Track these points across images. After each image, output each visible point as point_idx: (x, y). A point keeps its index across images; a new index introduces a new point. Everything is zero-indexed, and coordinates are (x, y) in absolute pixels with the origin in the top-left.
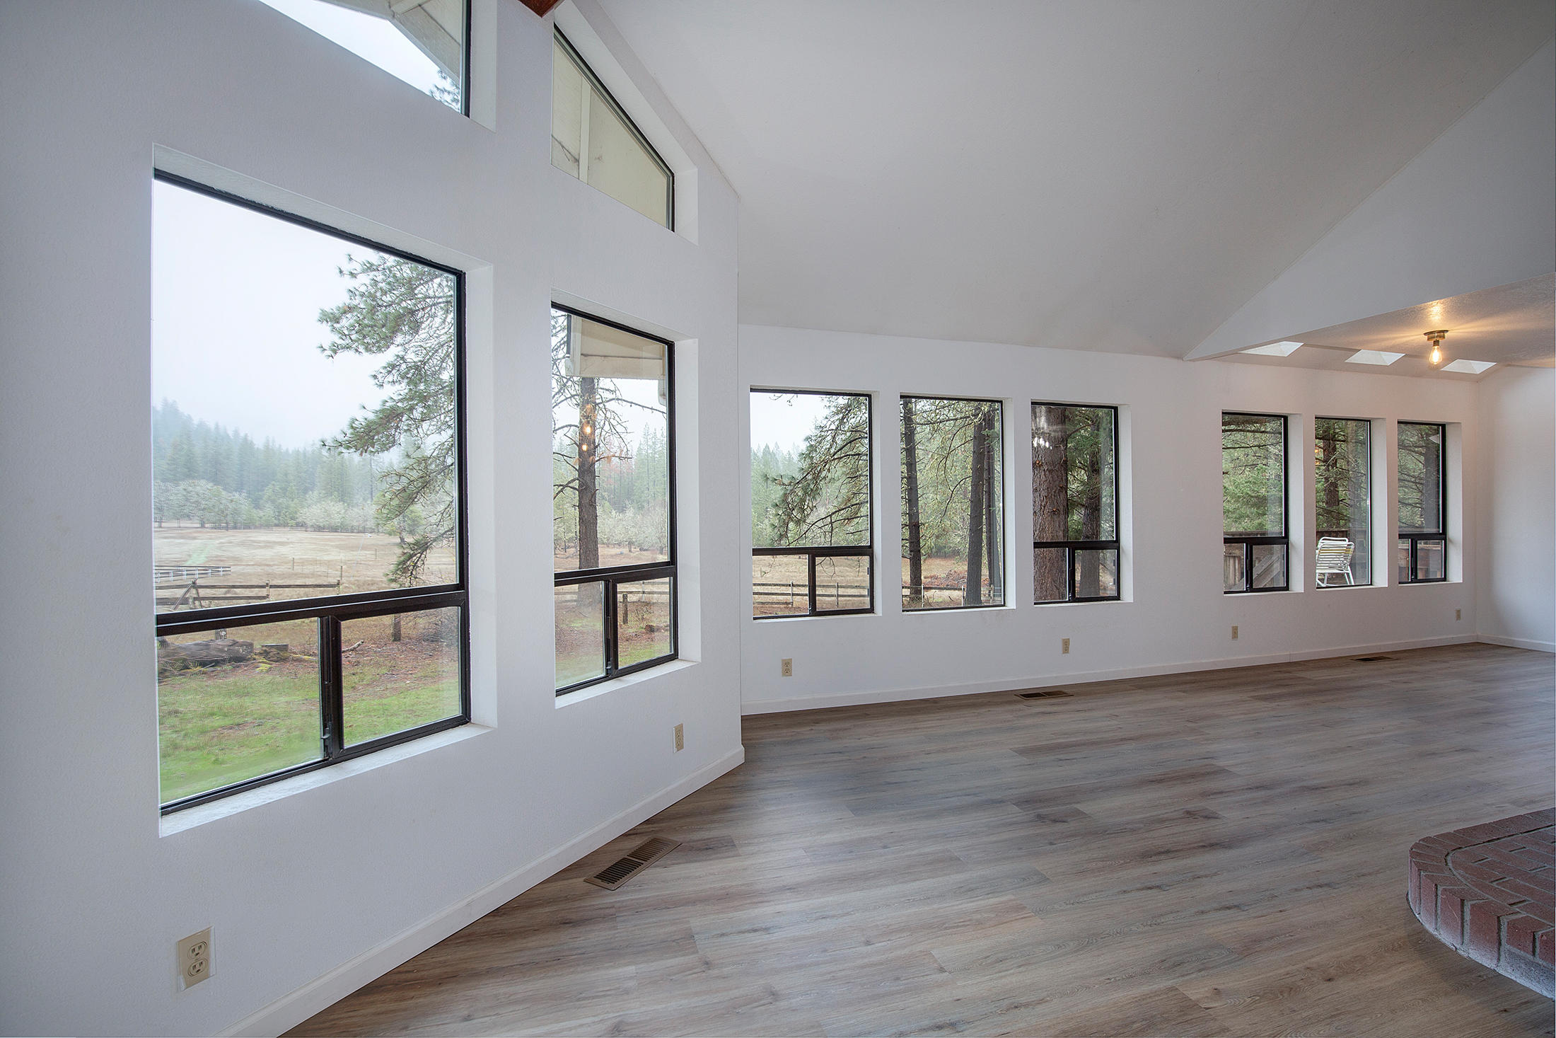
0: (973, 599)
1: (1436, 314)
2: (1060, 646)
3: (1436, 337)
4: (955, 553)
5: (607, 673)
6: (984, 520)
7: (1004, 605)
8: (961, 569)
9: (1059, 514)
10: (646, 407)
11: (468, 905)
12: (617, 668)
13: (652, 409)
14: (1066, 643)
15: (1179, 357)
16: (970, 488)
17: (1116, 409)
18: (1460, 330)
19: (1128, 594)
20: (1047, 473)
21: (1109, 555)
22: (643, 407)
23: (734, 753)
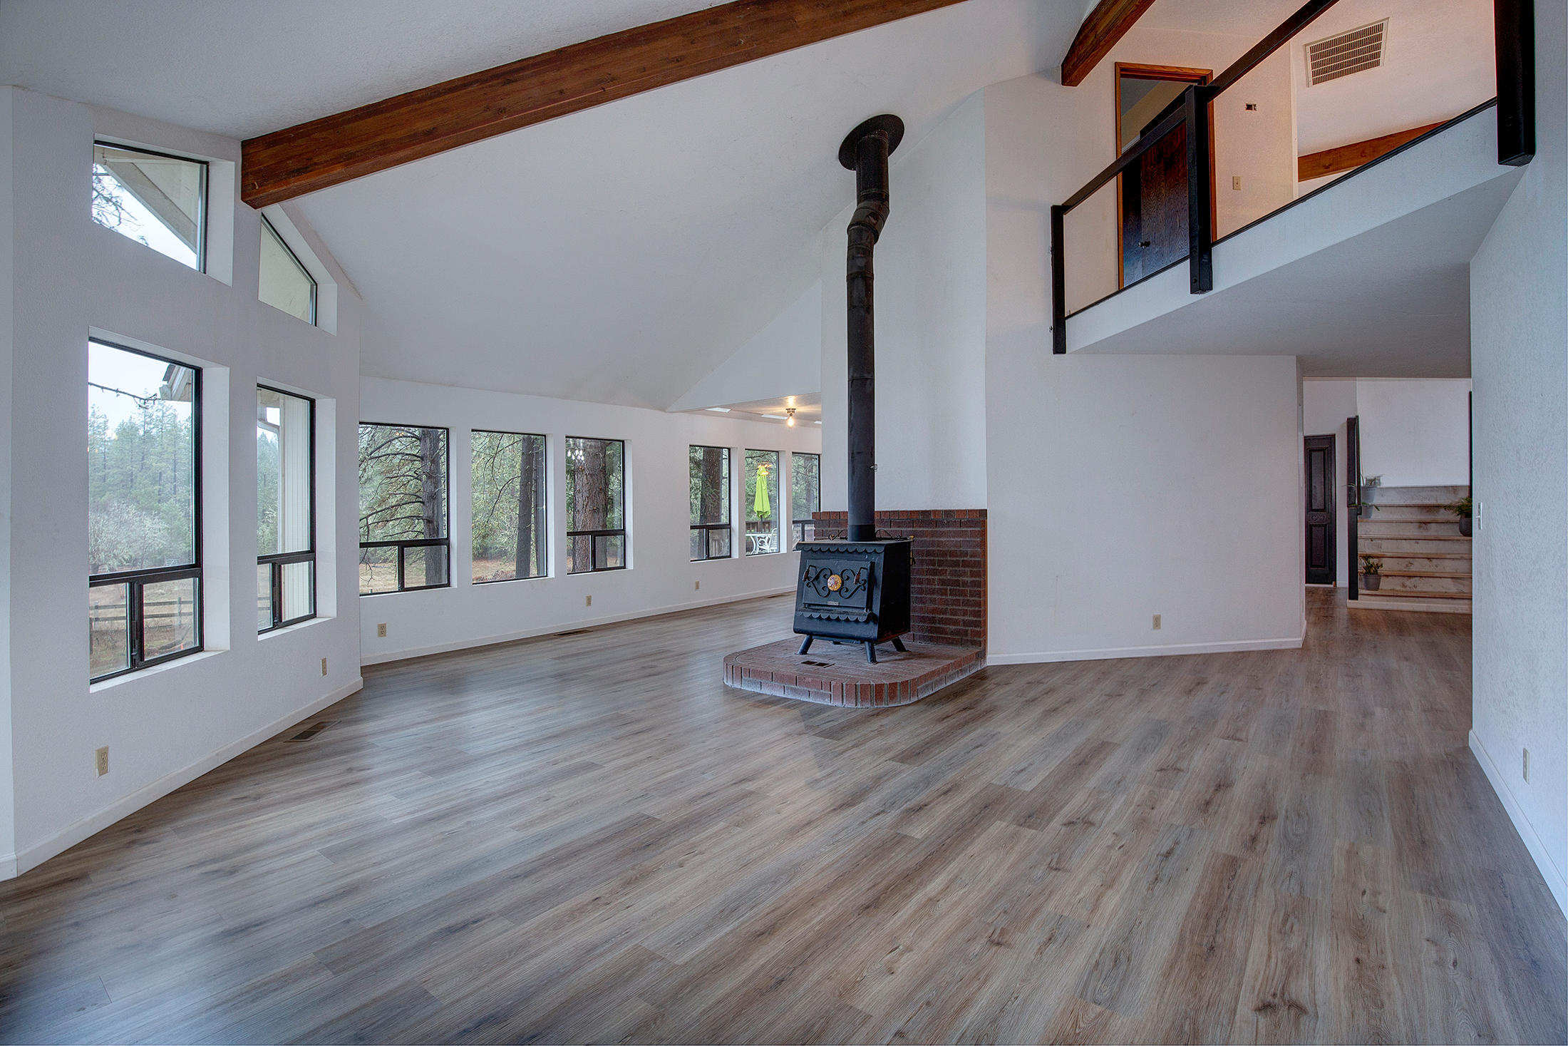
0: (523, 572)
1: (791, 401)
2: (585, 601)
3: (791, 412)
4: (502, 554)
5: (274, 625)
6: (533, 520)
7: (547, 576)
8: (508, 569)
9: (599, 512)
10: (106, 388)
11: (217, 755)
12: (281, 621)
13: (117, 391)
14: (589, 599)
15: (662, 409)
16: (518, 487)
17: (623, 442)
18: (801, 409)
19: (630, 565)
20: (589, 476)
21: (618, 540)
22: (103, 388)
23: (357, 681)
